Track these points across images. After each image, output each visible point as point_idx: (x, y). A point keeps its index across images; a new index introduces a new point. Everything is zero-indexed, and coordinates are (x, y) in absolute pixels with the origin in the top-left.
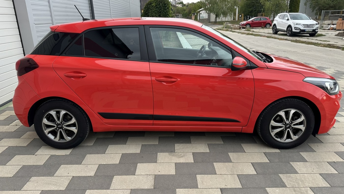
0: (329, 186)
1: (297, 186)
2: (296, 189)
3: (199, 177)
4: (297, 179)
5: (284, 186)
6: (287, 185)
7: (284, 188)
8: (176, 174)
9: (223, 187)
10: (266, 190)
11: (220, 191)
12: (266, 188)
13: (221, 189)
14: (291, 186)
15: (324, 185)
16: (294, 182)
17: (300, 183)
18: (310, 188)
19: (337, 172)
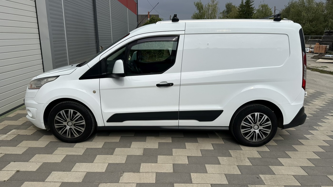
0: (261, 157)
1: (239, 157)
2: (238, 158)
3: (174, 150)
4: (240, 153)
5: (230, 156)
6: (232, 156)
7: (230, 158)
8: (158, 148)
9: (190, 155)
10: (218, 158)
11: (187, 157)
12: (218, 157)
13: (188, 157)
14: (235, 157)
15: (258, 157)
16: (238, 154)
17: (242, 155)
18: (248, 158)
19: (269, 150)
